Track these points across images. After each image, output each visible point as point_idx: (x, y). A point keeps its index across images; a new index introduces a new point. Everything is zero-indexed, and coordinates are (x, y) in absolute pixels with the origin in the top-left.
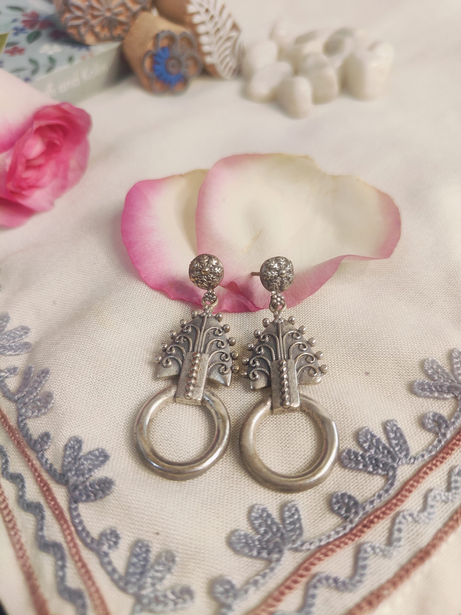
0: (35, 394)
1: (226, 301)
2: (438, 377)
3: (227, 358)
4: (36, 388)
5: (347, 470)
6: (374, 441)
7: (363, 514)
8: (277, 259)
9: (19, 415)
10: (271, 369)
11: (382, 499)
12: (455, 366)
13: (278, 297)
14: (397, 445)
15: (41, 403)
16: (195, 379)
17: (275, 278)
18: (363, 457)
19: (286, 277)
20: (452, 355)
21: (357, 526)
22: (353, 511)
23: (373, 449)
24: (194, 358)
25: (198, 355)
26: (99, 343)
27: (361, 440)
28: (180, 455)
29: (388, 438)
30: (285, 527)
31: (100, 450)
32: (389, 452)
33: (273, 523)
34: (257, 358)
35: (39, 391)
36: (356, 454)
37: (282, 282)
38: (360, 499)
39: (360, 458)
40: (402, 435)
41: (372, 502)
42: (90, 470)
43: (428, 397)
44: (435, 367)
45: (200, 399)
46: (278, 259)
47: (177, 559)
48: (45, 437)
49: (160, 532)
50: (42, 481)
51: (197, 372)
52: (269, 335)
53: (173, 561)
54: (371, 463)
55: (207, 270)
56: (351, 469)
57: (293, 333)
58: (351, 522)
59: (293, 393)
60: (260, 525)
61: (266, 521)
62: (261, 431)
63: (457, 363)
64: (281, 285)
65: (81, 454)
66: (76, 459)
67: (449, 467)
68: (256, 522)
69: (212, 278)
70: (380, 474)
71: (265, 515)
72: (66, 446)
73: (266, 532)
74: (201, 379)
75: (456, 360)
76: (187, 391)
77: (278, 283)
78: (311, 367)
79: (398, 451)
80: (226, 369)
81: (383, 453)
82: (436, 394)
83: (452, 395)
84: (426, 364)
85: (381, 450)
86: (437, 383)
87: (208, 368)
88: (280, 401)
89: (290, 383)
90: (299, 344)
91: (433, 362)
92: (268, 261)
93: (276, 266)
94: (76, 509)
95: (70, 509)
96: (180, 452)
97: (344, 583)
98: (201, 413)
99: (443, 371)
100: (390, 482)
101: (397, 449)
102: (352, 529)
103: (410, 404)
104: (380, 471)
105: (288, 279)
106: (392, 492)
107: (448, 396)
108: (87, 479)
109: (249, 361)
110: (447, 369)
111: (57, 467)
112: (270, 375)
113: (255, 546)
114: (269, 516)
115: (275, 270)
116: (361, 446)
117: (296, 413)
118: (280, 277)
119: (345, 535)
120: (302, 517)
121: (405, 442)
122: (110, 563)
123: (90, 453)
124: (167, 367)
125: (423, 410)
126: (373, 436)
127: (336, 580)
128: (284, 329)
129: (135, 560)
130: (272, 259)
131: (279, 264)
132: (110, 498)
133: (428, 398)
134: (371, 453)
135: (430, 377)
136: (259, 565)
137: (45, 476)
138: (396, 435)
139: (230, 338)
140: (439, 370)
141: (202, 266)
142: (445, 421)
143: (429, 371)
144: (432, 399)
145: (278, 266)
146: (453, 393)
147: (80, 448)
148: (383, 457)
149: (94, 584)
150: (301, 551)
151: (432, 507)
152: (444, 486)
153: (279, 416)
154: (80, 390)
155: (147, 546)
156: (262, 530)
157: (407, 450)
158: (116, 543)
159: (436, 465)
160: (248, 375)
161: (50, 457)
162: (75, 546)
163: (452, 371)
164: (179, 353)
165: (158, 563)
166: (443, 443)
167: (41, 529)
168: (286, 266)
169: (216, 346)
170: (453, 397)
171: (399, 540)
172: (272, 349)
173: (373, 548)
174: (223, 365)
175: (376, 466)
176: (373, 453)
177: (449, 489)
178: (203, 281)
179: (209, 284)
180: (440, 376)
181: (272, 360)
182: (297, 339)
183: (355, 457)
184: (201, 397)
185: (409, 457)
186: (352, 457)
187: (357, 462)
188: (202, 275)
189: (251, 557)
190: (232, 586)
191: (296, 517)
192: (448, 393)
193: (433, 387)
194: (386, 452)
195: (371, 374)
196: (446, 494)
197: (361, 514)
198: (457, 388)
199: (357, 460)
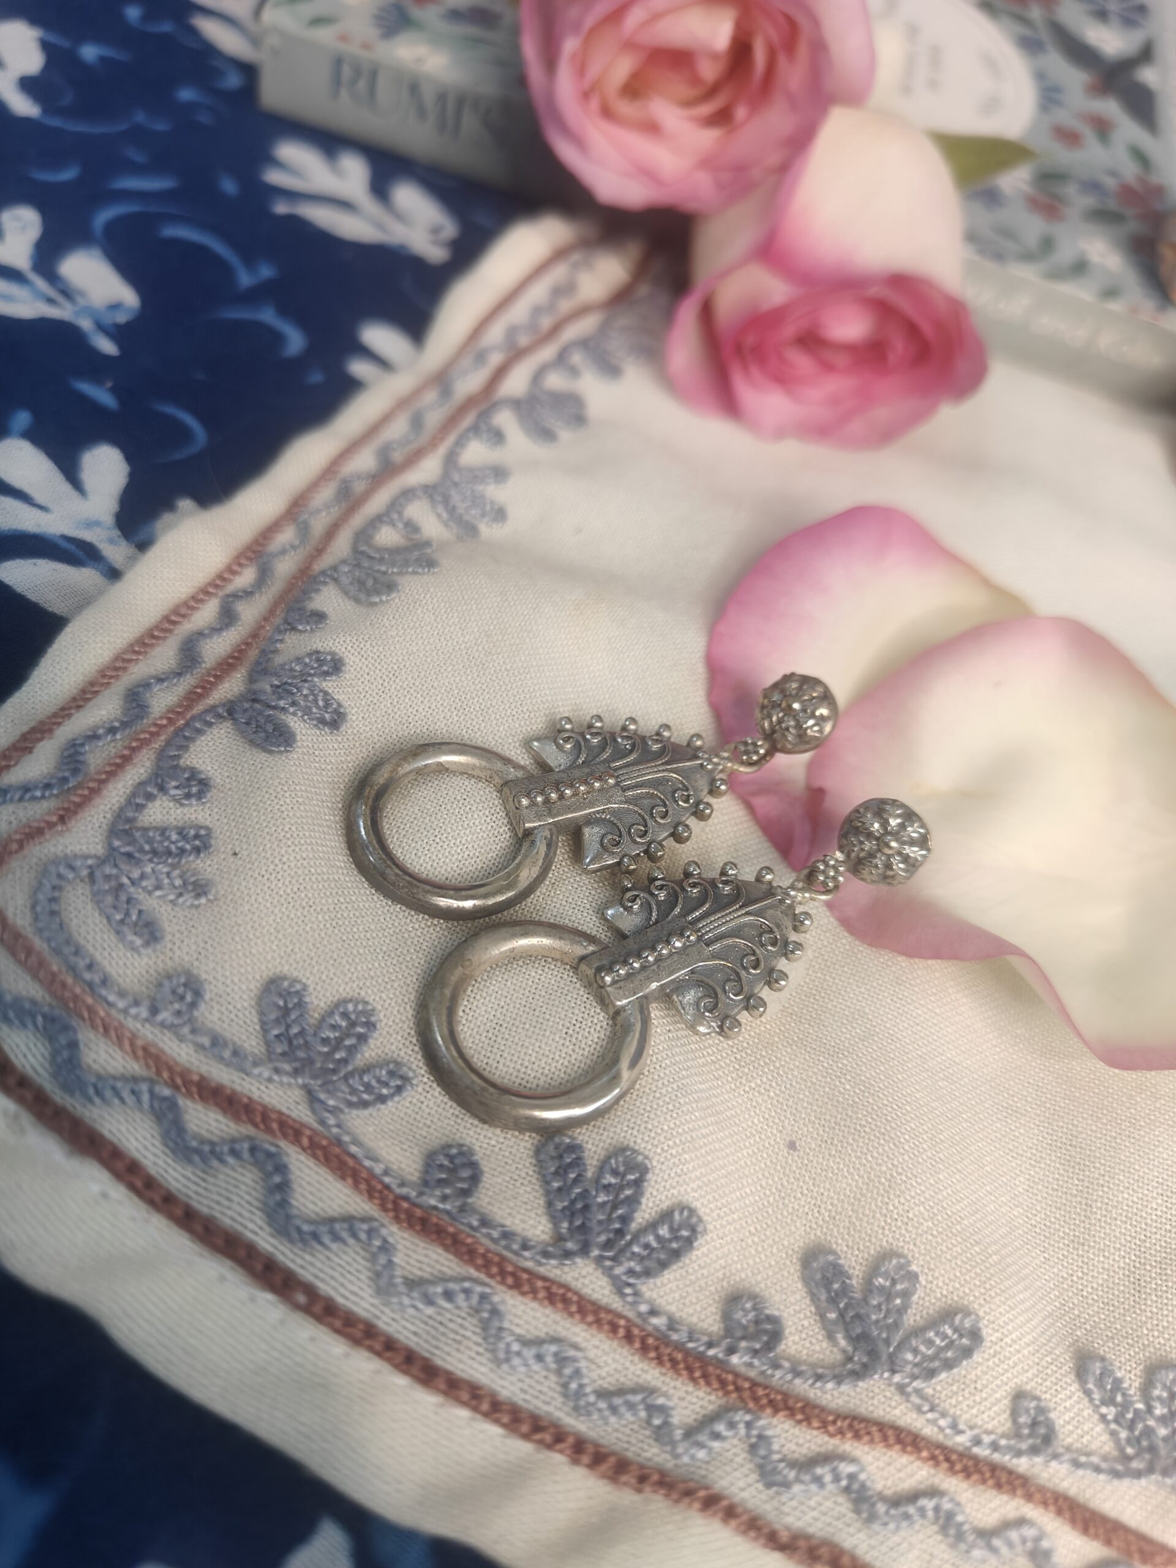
2: (879, 1305)
4: (395, 566)
5: (533, 1160)
6: (628, 1192)
7: (448, 1212)
8: (910, 816)
9: (335, 568)
10: (664, 922)
11: (503, 1243)
12: (932, 1334)
13: (834, 867)
14: (647, 1246)
15: (372, 584)
16: (562, 797)
17: (870, 835)
18: (580, 1179)
19: (889, 856)
20: (956, 1314)
21: (418, 1205)
22: (448, 1191)
23: (607, 1195)
24: (600, 777)
25: (611, 781)
27: (613, 1161)
28: (404, 844)
29: (653, 1226)
30: (350, 1074)
31: (341, 710)
32: (620, 1233)
33: (352, 1050)
34: (673, 888)
35: (393, 572)
36: (578, 1162)
37: (871, 855)
38: (481, 1199)
39: (573, 1175)
40: (676, 1255)
41: (484, 1224)
43: (814, 1298)
44: (899, 1286)
45: (528, 826)
46: (914, 818)
47: (203, 901)
48: (317, 618)
50: (243, 652)
51: (575, 795)
52: (739, 890)
53: (197, 896)
54: (573, 1202)
55: (796, 706)
56: (540, 1164)
57: (771, 932)
58: (421, 1194)
59: (636, 983)
60: (334, 1027)
61: (348, 1036)
63: (944, 1336)
64: (864, 858)
65: (317, 681)
66: (304, 677)
67: (658, 1384)
68: (337, 1018)
69: (787, 729)
70: (557, 1226)
71: (360, 1030)
73: (325, 1041)
74: (569, 809)
75: (949, 1332)
76: (529, 795)
77: (863, 850)
78: (716, 996)
79: (633, 1253)
80: (617, 845)
81: (610, 1220)
82: (832, 1316)
83: (850, 1349)
84: (894, 1261)
85: (614, 1215)
86: (860, 1306)
87: (599, 812)
88: (606, 963)
89: (655, 967)
90: (754, 954)
91: (913, 1277)
92: (895, 801)
93: (894, 822)
94: (218, 718)
95: (212, 709)
99: (902, 1311)
100: (551, 1250)
101: (636, 1248)
102: (406, 1198)
103: (773, 1263)
104: (565, 1225)
105: (888, 866)
106: (528, 1260)
107: (843, 1343)
108: (278, 707)
109: (659, 880)
110: (912, 1318)
111: (277, 659)
112: (651, 927)
113: (288, 1027)
114: (362, 1038)
115: (885, 824)
116: (602, 1169)
117: (603, 1014)
118: (878, 845)
119: (388, 1188)
120: (391, 1104)
121: (663, 1265)
122: (149, 798)
123: (327, 695)
124: (558, 745)
125: (774, 1296)
126: (638, 1183)
127: (282, 1187)
128: (770, 912)
129: (173, 835)
130: (903, 806)
131: (902, 826)
132: (263, 756)
133: (812, 1300)
134: (597, 1194)
135: (868, 1287)
136: (255, 1044)
138: (670, 1241)
139: (687, 827)
140: (898, 1301)
141: (797, 694)
142: (769, 1346)
143: (881, 1280)
144: (813, 1309)
145: (899, 825)
146: (855, 1349)
147: (326, 674)
148: (600, 1222)
149: (104, 783)
150: (315, 1111)
152: (603, 1380)
155: (206, 847)
156: (326, 1033)
157: (647, 1273)
158: (189, 796)
159: (644, 1349)
160: (628, 890)
161: (287, 642)
162: (154, 735)
163: (918, 1332)
164: (597, 750)
165: (184, 873)
166: (711, 1352)
168: (912, 842)
169: (650, 805)
170: (844, 1351)
172: (707, 906)
173: (383, 1249)
174: (621, 836)
175: (570, 1212)
176: (599, 1200)
177: (602, 1394)
178: (770, 716)
179: (773, 731)
180: (884, 1307)
181: (683, 914)
182: (763, 945)
183: (569, 1164)
184: (532, 825)
185: (632, 1281)
186: (568, 1160)
187: (559, 1173)
188: (780, 705)
189: (264, 1027)
190: (194, 1005)
191: (385, 1091)
192: (849, 1338)
193: (846, 1300)
194: (617, 1226)
195: (796, 1153)
196: (588, 1390)
197: (448, 1207)
198: (873, 1354)
199: (566, 1172)
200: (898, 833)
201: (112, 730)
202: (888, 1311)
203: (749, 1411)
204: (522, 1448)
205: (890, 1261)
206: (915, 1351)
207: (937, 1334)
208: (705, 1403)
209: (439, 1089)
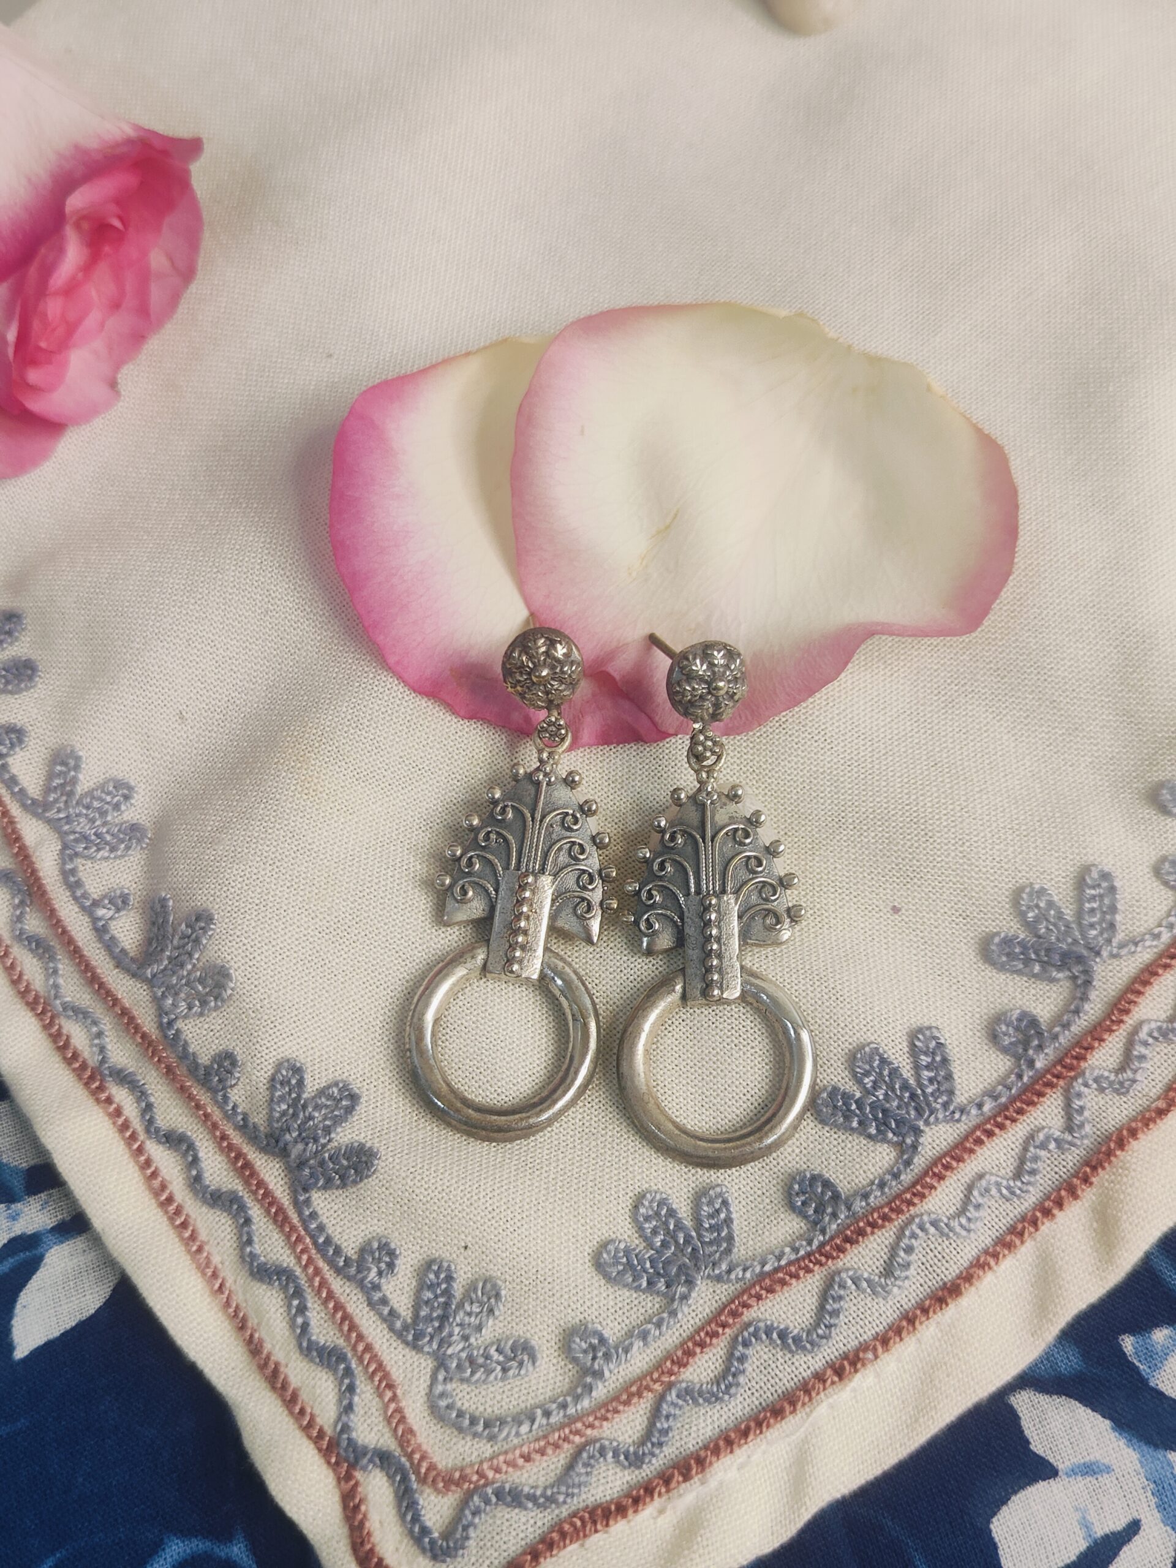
0: (189, 967)
1: (588, 719)
2: (1047, 928)
3: (591, 882)
4: (190, 955)
5: (827, 1128)
6: (886, 1072)
7: (847, 1217)
8: (706, 651)
9: (161, 1012)
10: (686, 914)
11: (886, 1190)
12: (1087, 905)
13: (707, 738)
14: (931, 1080)
15: (204, 988)
16: (525, 933)
17: (702, 697)
18: (859, 1103)
19: (727, 693)
20: (1084, 880)
21: (832, 1238)
22: (829, 1210)
23: (881, 1089)
24: (520, 886)
25: (530, 879)
26: (310, 841)
27: (858, 1070)
28: (499, 1091)
29: (917, 1067)
30: (700, 1236)
31: (341, 1085)
32: (913, 1096)
33: (679, 1226)
34: (656, 885)
35: (198, 959)
36: (847, 1097)
37: (717, 704)
38: (844, 1187)
39: (854, 1107)
40: (945, 1061)
41: (865, 1196)
42: (328, 1130)
43: (1019, 972)
44: (1042, 905)
45: (535, 976)
46: (710, 650)
47: (503, 1293)
48: (227, 1062)
49: (470, 1245)
50: (230, 1147)
51: (528, 918)
52: (684, 833)
53: (498, 1296)
54: (876, 1119)
55: (544, 672)
56: (836, 1126)
57: (736, 830)
58: (823, 1232)
59: (729, 970)
60: (655, 1232)
61: (666, 1223)
62: (662, 1041)
63: (1093, 898)
64: (715, 711)
65: (305, 1096)
66: (296, 1106)
67: (1027, 1130)
68: (647, 1225)
69: (558, 690)
70: (889, 1142)
71: (663, 1212)
72: (273, 1079)
73: (665, 1244)
74: (537, 931)
75: (1093, 892)
76: (510, 961)
77: (708, 707)
78: (769, 911)
79: (932, 1094)
80: (589, 908)
81: (901, 1098)
82: (1037, 968)
83: (1068, 973)
84: (1025, 896)
85: (898, 1092)
86: (1041, 944)
87: (552, 906)
88: (700, 985)
89: (723, 948)
90: (749, 857)
91: (1042, 891)
93: (703, 670)
94: (307, 1201)
95: (296, 1203)
96: (499, 1084)
97: (797, 1340)
98: (538, 998)
99: (1060, 916)
100: (905, 1157)
101: (929, 1090)
102: (822, 1245)
103: (977, 985)
104: (890, 1135)
105: (732, 697)
106: (907, 1178)
107: (1060, 975)
108: (324, 1146)
109: (640, 890)
110: (1069, 913)
111: (259, 1119)
112: (683, 926)
113: (645, 1270)
114: (672, 1213)
115: (701, 679)
116: (859, 1082)
117: (733, 1006)
118: (713, 695)
119: (809, 1255)
120: (734, 1216)
121: (949, 1077)
122: (384, 1301)
123: (322, 1092)
124: (462, 902)
125: (1002, 1002)
126: (884, 1061)
127: (783, 1335)
128: (717, 818)
129: (428, 1295)
130: (694, 650)
131: (711, 665)
132: (372, 1182)
133: (1018, 975)
134: (877, 1097)
135: (1031, 927)
136: (651, 1304)
137: (236, 1138)
139: (598, 834)
140: (1052, 913)
141: (533, 663)
142: (1040, 1034)
143: (1031, 915)
144: (1025, 979)
145: (707, 670)
146: (1069, 970)
147: (301, 1083)
148: (899, 1107)
149: (360, 1337)
150: (729, 1281)
151: (978, 1207)
152: (1009, 1169)
153: (698, 1011)
154: (284, 956)
155: (449, 1269)
156: (658, 1241)
157: (951, 1093)
158: (391, 1266)
159: (1002, 1127)
160: (636, 923)
161: (240, 1100)
162: (317, 1271)
163: (1079, 914)
164: (488, 870)
165: (467, 1297)
166: (1025, 1079)
167: (250, 1242)
168: (727, 667)
169: (566, 855)
170: (1067, 978)
171: (907, 1266)
172: (689, 870)
173: (856, 1281)
174: (583, 899)
175: (883, 1125)
176: (881, 1097)
177: (1018, 1175)
178: (536, 697)
179: (550, 702)
180: (1051, 927)
181: (687, 894)
182: (745, 845)
183: (844, 1104)
184: (538, 971)
185: (952, 1108)
186: (840, 1104)
187: (848, 1116)
188: (534, 683)
189: (638, 1289)
190: (602, 1340)
191: (723, 1216)
192: (1059, 969)
193: (1031, 951)
194: (907, 1095)
195: (903, 911)
196: (1012, 1183)
197: (842, 1216)
198: (1080, 959)
199: (849, 1110)
200: (714, 673)
201: (302, 1309)
202: (1055, 925)
203: (1075, 1078)
204: (1027, 1250)
205: (1023, 899)
206: (1092, 926)
207: (1089, 901)
208: (1056, 1103)
209: (734, 1170)
